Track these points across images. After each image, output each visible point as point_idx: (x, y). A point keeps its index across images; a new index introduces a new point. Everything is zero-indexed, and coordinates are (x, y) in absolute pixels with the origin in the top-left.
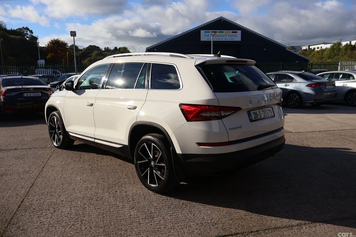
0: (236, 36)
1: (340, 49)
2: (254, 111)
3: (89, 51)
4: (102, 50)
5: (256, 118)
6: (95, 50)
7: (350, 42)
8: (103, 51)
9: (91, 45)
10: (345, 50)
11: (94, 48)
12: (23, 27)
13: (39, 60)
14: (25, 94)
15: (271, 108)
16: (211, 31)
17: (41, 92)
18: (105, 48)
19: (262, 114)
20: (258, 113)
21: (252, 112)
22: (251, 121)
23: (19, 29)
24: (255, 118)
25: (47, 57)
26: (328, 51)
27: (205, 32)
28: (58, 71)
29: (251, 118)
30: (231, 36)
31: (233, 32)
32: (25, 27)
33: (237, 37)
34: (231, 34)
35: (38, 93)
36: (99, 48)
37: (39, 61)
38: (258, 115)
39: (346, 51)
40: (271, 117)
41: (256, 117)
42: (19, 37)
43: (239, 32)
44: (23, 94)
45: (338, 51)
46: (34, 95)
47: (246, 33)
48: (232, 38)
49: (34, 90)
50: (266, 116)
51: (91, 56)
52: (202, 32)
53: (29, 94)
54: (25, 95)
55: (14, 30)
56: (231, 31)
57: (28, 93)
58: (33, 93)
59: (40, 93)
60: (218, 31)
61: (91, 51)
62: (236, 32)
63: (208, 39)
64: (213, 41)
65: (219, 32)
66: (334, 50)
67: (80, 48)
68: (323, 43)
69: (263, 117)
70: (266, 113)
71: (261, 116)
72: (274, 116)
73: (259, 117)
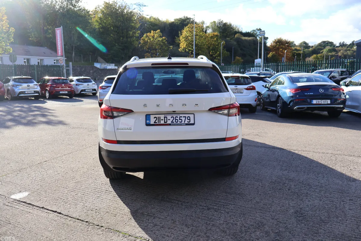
2: (157, 116)
3: (321, 47)
4: (335, 46)
5: (156, 123)
6: (327, 46)
8: (337, 47)
9: (324, 41)
11: (327, 43)
12: (257, 29)
13: (257, 59)
15: (193, 115)
18: (341, 43)
21: (152, 116)
22: (148, 124)
23: (253, 31)
25: (268, 56)
28: (270, 69)
29: (148, 121)
32: (258, 29)
36: (333, 43)
37: (256, 61)
38: (162, 120)
40: (184, 124)
42: (250, 38)
50: (177, 122)
51: (322, 52)
55: (248, 33)
61: (323, 48)
67: (310, 45)
69: (169, 122)
70: (177, 120)
71: (166, 121)
72: (193, 124)
73: (162, 122)
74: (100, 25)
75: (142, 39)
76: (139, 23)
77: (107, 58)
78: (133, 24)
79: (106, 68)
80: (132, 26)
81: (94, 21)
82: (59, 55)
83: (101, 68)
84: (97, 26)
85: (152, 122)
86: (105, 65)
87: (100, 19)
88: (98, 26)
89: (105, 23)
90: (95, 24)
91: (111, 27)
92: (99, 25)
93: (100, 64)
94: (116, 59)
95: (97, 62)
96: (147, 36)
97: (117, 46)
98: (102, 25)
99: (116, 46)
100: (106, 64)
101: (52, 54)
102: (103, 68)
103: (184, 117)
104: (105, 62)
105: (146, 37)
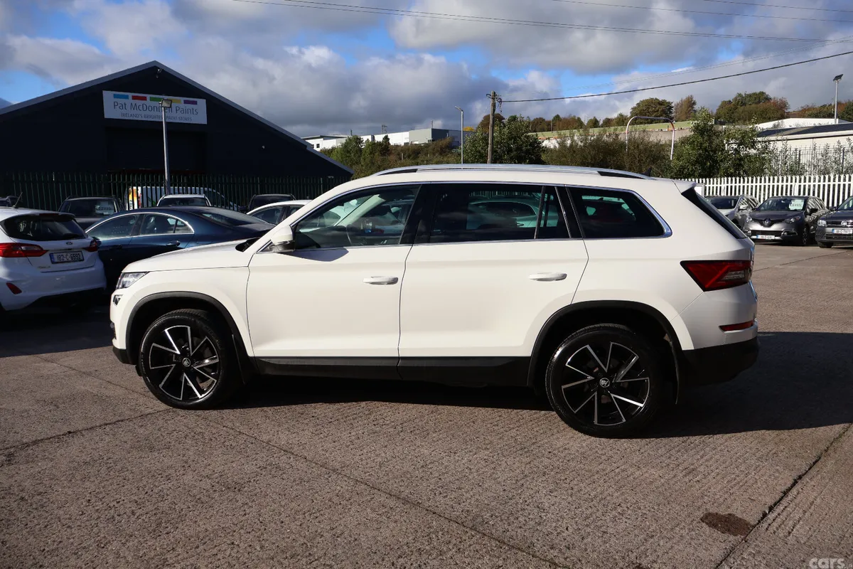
0: (195, 113)
1: (361, 150)
7: (373, 138)
10: (371, 153)
16: (130, 95)
26: (339, 155)
27: (115, 96)
30: (186, 111)
31: (186, 102)
33: (198, 114)
34: (182, 105)
39: (372, 155)
43: (202, 103)
45: (357, 155)
47: (217, 106)
48: (187, 116)
52: (108, 96)
56: (182, 99)
60: (148, 96)
62: (195, 103)
63: (123, 115)
64: (167, 124)
65: (152, 99)
66: (348, 152)
68: (321, 137)
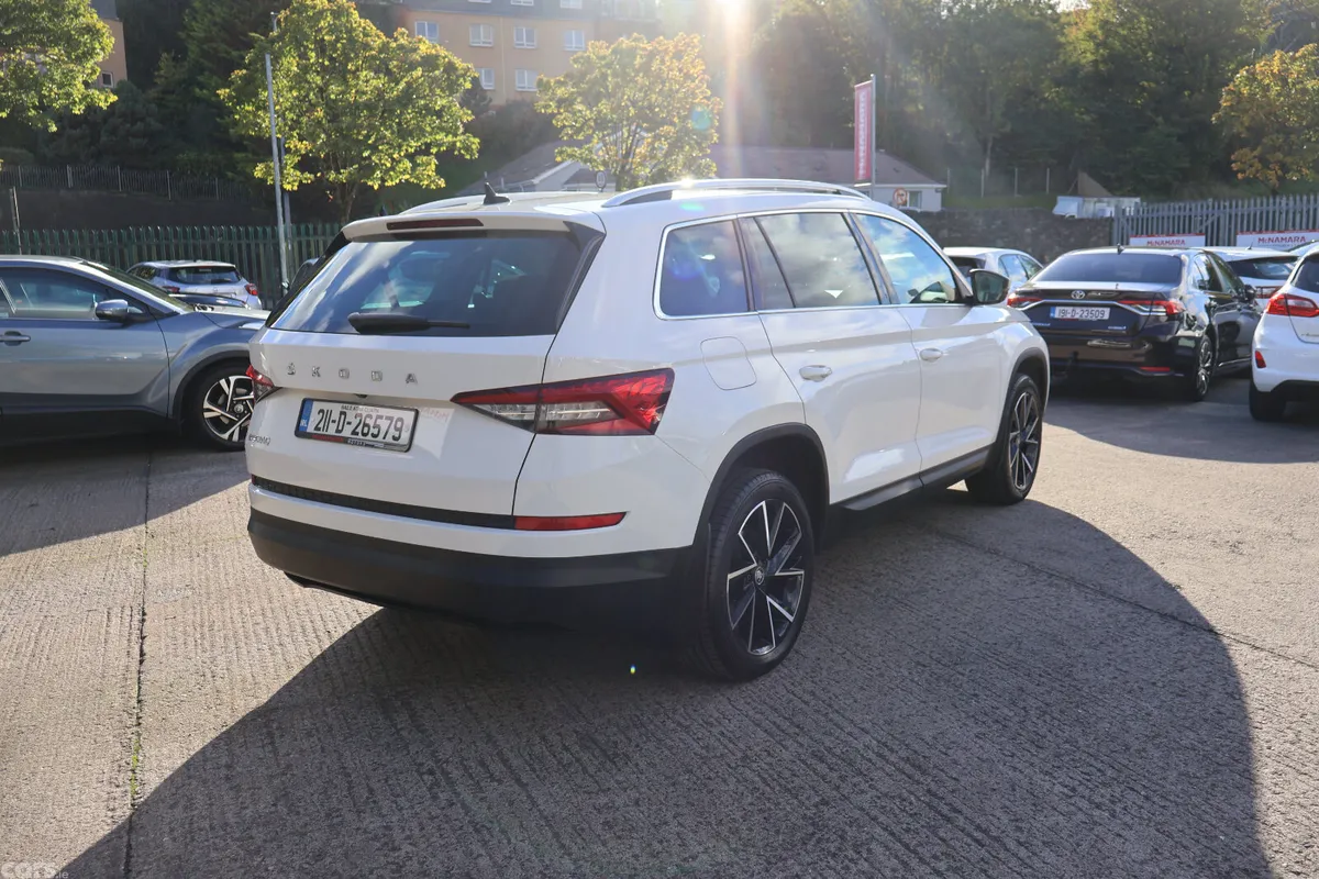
2: (326, 406)
5: (319, 429)
14: (1058, 309)
15: (413, 413)
17: (1111, 307)
19: (349, 423)
20: (335, 416)
21: (316, 406)
22: (300, 433)
24: (317, 428)
29: (303, 423)
35: (1100, 309)
38: (334, 421)
40: (382, 445)
41: (321, 426)
44: (1052, 308)
46: (1085, 314)
49: (1084, 299)
50: (364, 435)
53: (1070, 309)
54: (1057, 313)
57: (1066, 308)
58: (1085, 309)
59: (1107, 311)
69: (347, 432)
70: (368, 426)
71: (340, 428)
72: (408, 448)
73: (332, 431)
74: (1101, 51)
75: (1230, 92)
76: (1275, 22)
77: (1113, 175)
78: (1242, 30)
79: (1100, 215)
80: (1241, 37)
81: (1081, 35)
82: (860, 178)
83: (1084, 216)
84: (1088, 55)
85: (311, 429)
86: (1100, 201)
87: (1102, 28)
88: (1092, 53)
89: (1124, 39)
90: (1084, 45)
91: (1145, 52)
92: (1097, 50)
93: (1080, 199)
94: (1151, 177)
95: (1075, 193)
96: (1252, 78)
97: (1160, 127)
98: (1112, 49)
99: (1157, 125)
100: (1106, 199)
101: (897, 171)
102: (1091, 217)
103: (387, 418)
104: (1104, 191)
105: (1247, 78)
